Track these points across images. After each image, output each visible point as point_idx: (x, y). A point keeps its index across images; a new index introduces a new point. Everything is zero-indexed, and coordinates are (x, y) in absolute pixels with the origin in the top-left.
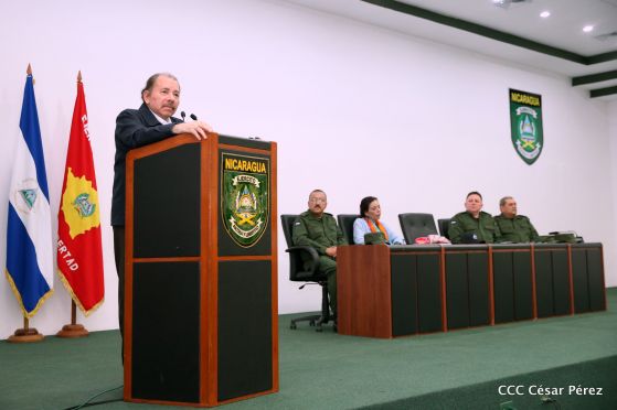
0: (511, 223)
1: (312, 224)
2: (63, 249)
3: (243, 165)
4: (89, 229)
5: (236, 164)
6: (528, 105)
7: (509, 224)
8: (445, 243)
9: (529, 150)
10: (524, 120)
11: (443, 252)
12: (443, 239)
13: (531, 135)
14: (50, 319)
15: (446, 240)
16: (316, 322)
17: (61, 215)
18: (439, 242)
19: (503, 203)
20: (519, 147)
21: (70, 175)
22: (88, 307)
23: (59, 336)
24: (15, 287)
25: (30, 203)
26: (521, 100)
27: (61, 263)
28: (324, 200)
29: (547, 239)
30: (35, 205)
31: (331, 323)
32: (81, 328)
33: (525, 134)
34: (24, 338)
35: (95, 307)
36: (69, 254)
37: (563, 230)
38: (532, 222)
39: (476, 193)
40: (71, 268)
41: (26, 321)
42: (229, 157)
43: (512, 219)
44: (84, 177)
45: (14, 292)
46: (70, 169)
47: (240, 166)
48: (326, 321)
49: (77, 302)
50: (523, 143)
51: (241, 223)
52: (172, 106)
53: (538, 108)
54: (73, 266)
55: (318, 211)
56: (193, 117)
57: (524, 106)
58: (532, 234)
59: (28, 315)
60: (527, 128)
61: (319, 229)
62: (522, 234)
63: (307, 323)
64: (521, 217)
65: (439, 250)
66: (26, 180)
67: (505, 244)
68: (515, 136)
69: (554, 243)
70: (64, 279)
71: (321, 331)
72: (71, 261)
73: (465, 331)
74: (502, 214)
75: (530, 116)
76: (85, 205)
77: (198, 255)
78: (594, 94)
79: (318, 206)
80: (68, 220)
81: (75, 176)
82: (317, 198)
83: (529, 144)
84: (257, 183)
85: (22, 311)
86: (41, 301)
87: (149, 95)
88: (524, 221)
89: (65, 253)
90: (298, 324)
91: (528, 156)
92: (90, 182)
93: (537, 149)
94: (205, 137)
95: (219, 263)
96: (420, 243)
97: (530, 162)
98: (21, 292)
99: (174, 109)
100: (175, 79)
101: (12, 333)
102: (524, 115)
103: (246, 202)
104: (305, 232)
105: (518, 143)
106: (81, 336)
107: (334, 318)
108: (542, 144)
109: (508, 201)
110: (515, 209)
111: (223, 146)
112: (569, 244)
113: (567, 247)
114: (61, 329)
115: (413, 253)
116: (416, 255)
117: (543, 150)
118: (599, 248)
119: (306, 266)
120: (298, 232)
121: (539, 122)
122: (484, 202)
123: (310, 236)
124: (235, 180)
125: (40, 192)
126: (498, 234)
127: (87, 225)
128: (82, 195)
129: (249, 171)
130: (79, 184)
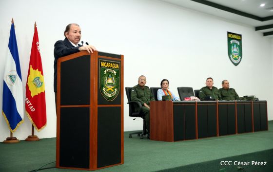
0: (227, 92)
2: (28, 102)
3: (109, 65)
4: (40, 93)
5: (106, 65)
6: (236, 39)
7: (226, 92)
8: (197, 100)
9: (235, 59)
10: (234, 46)
11: (196, 104)
12: (197, 98)
13: (237, 52)
14: (22, 133)
16: (141, 135)
17: (27, 87)
18: (194, 100)
19: (223, 83)
20: (231, 58)
21: (31, 69)
22: (39, 128)
23: (26, 140)
24: (6, 119)
25: (13, 81)
26: (232, 37)
27: (27, 108)
28: (145, 80)
29: (242, 99)
30: (16, 82)
31: (147, 135)
32: (36, 137)
33: (234, 52)
34: (11, 141)
35: (42, 128)
36: (31, 104)
37: (249, 95)
39: (210, 78)
40: (31, 110)
41: (11, 134)
42: (103, 61)
43: (227, 90)
44: (37, 70)
46: (31, 66)
47: (107, 65)
48: (145, 134)
49: (34, 126)
50: (233, 56)
51: (108, 90)
52: (79, 38)
53: (240, 40)
54: (33, 109)
55: (142, 85)
56: (87, 44)
57: (234, 40)
58: (236, 96)
59: (12, 131)
60: (235, 49)
62: (232, 96)
63: (137, 135)
64: (231, 89)
65: (195, 103)
66: (12, 71)
67: (224, 101)
68: (230, 53)
69: (245, 100)
70: (28, 115)
71: (143, 138)
72: (32, 107)
73: (205, 139)
75: (236, 44)
76: (38, 82)
77: (89, 104)
78: (265, 34)
79: (142, 83)
80: (30, 89)
81: (34, 69)
83: (236, 56)
84: (115, 73)
85: (10, 129)
86: (18, 125)
87: (68, 34)
88: (233, 91)
89: (29, 104)
90: (132, 135)
91: (235, 62)
92: (40, 72)
93: (239, 59)
94: (92, 52)
95: (98, 108)
96: (187, 100)
97: (236, 65)
98: (9, 121)
100: (79, 26)
101: (5, 139)
102: (234, 43)
103: (110, 81)
104: (136, 95)
105: (231, 56)
106: (36, 141)
108: (241, 57)
109: (226, 82)
110: (228, 85)
111: (100, 57)
112: (252, 101)
113: (251, 102)
114: (27, 137)
115: (183, 105)
116: (185, 106)
117: (242, 59)
118: (265, 102)
119: (136, 110)
120: (133, 95)
121: (240, 47)
122: (214, 82)
123: (138, 97)
124: (105, 72)
125: (17, 76)
126: (220, 97)
127: (39, 91)
128: (36, 78)
129: (111, 68)
130: (35, 73)
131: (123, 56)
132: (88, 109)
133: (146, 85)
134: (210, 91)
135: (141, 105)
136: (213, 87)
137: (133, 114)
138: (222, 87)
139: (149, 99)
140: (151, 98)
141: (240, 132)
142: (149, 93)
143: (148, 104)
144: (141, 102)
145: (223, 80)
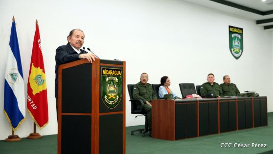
0: (228, 87)
1: (142, 88)
2: (30, 100)
3: (111, 72)
4: (41, 91)
5: (107, 72)
6: (237, 33)
7: (227, 87)
8: (199, 98)
9: (237, 53)
10: (235, 40)
11: (198, 102)
12: (198, 96)
13: (238, 46)
14: (24, 131)
15: (200, 97)
16: (143, 132)
17: (29, 85)
18: (196, 98)
19: (224, 78)
20: (233, 51)
21: (33, 66)
22: (41, 125)
23: (28, 138)
24: (8, 117)
25: (14, 79)
26: (234, 31)
27: (29, 106)
28: (147, 77)
29: (243, 95)
30: (17, 80)
31: (149, 132)
32: (38, 135)
33: (235, 46)
34: (12, 140)
35: (44, 125)
36: (32, 102)
37: (250, 91)
38: (237, 86)
39: (211, 74)
40: (33, 108)
41: (13, 132)
42: (104, 69)
43: (228, 85)
44: (39, 67)
45: (7, 119)
46: (33, 64)
47: (109, 73)
48: (146, 131)
49: (36, 123)
50: (234, 50)
52: (81, 43)
53: (241, 34)
54: (34, 107)
55: (144, 82)
57: (235, 33)
58: (237, 92)
59: (14, 129)
60: (236, 43)
61: (144, 91)
62: (233, 92)
63: (139, 132)
64: (232, 84)
65: (197, 101)
66: (13, 69)
68: (231, 47)
69: (246, 97)
70: (30, 113)
71: (144, 136)
72: (33, 105)
73: (207, 136)
74: (224, 83)
75: (238, 38)
76: (40, 80)
77: (91, 112)
78: (266, 28)
79: (144, 80)
80: (32, 87)
81: (35, 67)
82: (144, 77)
83: (237, 50)
84: (117, 80)
85: (11, 128)
86: (20, 123)
87: (70, 39)
88: (234, 86)
89: (31, 102)
90: (134, 133)
91: (237, 55)
92: (42, 70)
93: (241, 53)
95: (100, 116)
96: (188, 98)
97: (237, 58)
98: (10, 119)
99: (81, 45)
101: (7, 137)
102: (235, 37)
103: (112, 89)
104: (138, 92)
105: (232, 50)
106: (39, 138)
107: (150, 130)
108: (242, 50)
109: (227, 78)
110: (229, 81)
111: (102, 64)
112: (253, 97)
113: (252, 99)
114: (29, 135)
115: (185, 103)
116: (186, 104)
117: (243, 53)
118: (265, 98)
119: (138, 107)
120: (135, 92)
121: (241, 41)
122: (215, 78)
123: (140, 94)
124: (107, 79)
125: (19, 74)
126: (221, 92)
127: (41, 89)
128: (38, 76)
129: (113, 75)
130: (37, 71)
131: (125, 62)
132: (90, 117)
133: (148, 82)
134: (210, 87)
135: (143, 103)
136: (215, 83)
137: (135, 111)
138: (223, 83)
139: (151, 97)
140: (153, 95)
141: (240, 128)
142: (151, 90)
143: (150, 102)
144: (143, 100)
145: (224, 76)
